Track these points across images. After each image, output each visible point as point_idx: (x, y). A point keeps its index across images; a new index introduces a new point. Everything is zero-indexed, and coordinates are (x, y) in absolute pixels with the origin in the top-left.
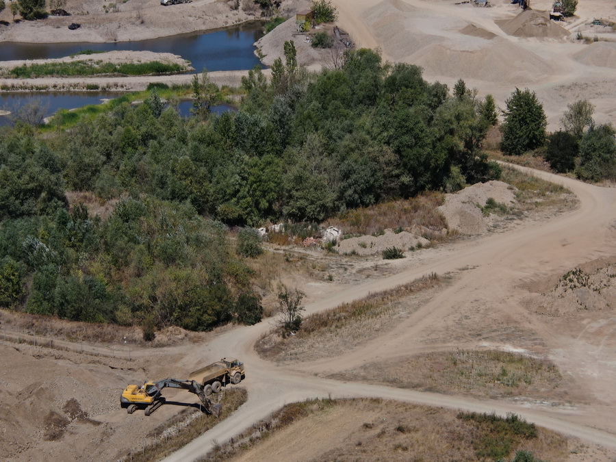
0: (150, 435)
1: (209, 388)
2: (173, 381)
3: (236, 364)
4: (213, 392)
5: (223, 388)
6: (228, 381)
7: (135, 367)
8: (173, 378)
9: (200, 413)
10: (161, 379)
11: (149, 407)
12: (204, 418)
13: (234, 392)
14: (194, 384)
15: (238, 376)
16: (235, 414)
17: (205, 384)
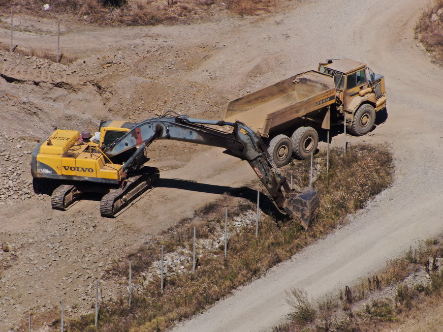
0: (115, 272)
1: (283, 144)
2: (181, 122)
3: (362, 79)
4: (295, 156)
5: (322, 146)
6: (337, 128)
7: (74, 81)
8: (180, 113)
9: (257, 215)
10: (146, 116)
11: (114, 193)
12: (269, 230)
13: (355, 159)
14: (242, 133)
15: (366, 113)
16: (356, 219)
17: (273, 133)
